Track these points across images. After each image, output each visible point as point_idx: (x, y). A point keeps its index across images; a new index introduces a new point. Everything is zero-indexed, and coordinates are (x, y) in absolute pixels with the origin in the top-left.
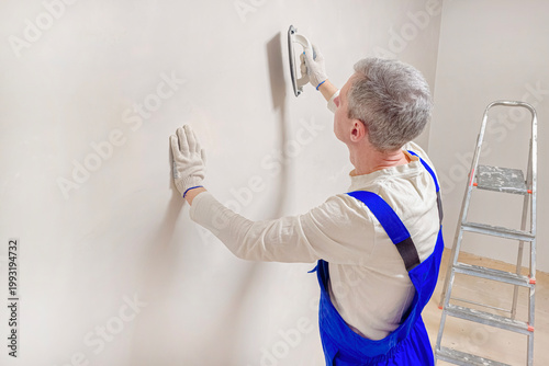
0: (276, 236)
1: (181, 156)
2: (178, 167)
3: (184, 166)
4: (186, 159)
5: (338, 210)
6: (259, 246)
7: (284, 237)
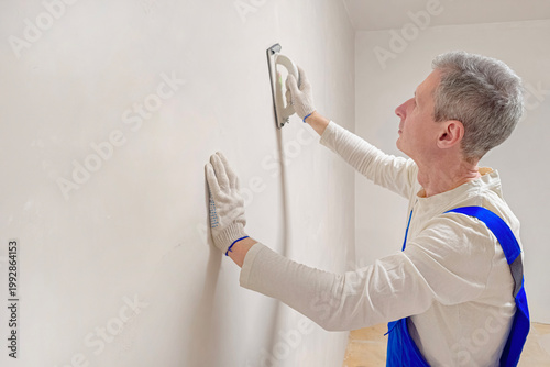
0: (383, 284)
1: (222, 194)
2: (218, 210)
3: (226, 207)
4: (229, 197)
5: (450, 232)
6: (365, 305)
7: (396, 283)
